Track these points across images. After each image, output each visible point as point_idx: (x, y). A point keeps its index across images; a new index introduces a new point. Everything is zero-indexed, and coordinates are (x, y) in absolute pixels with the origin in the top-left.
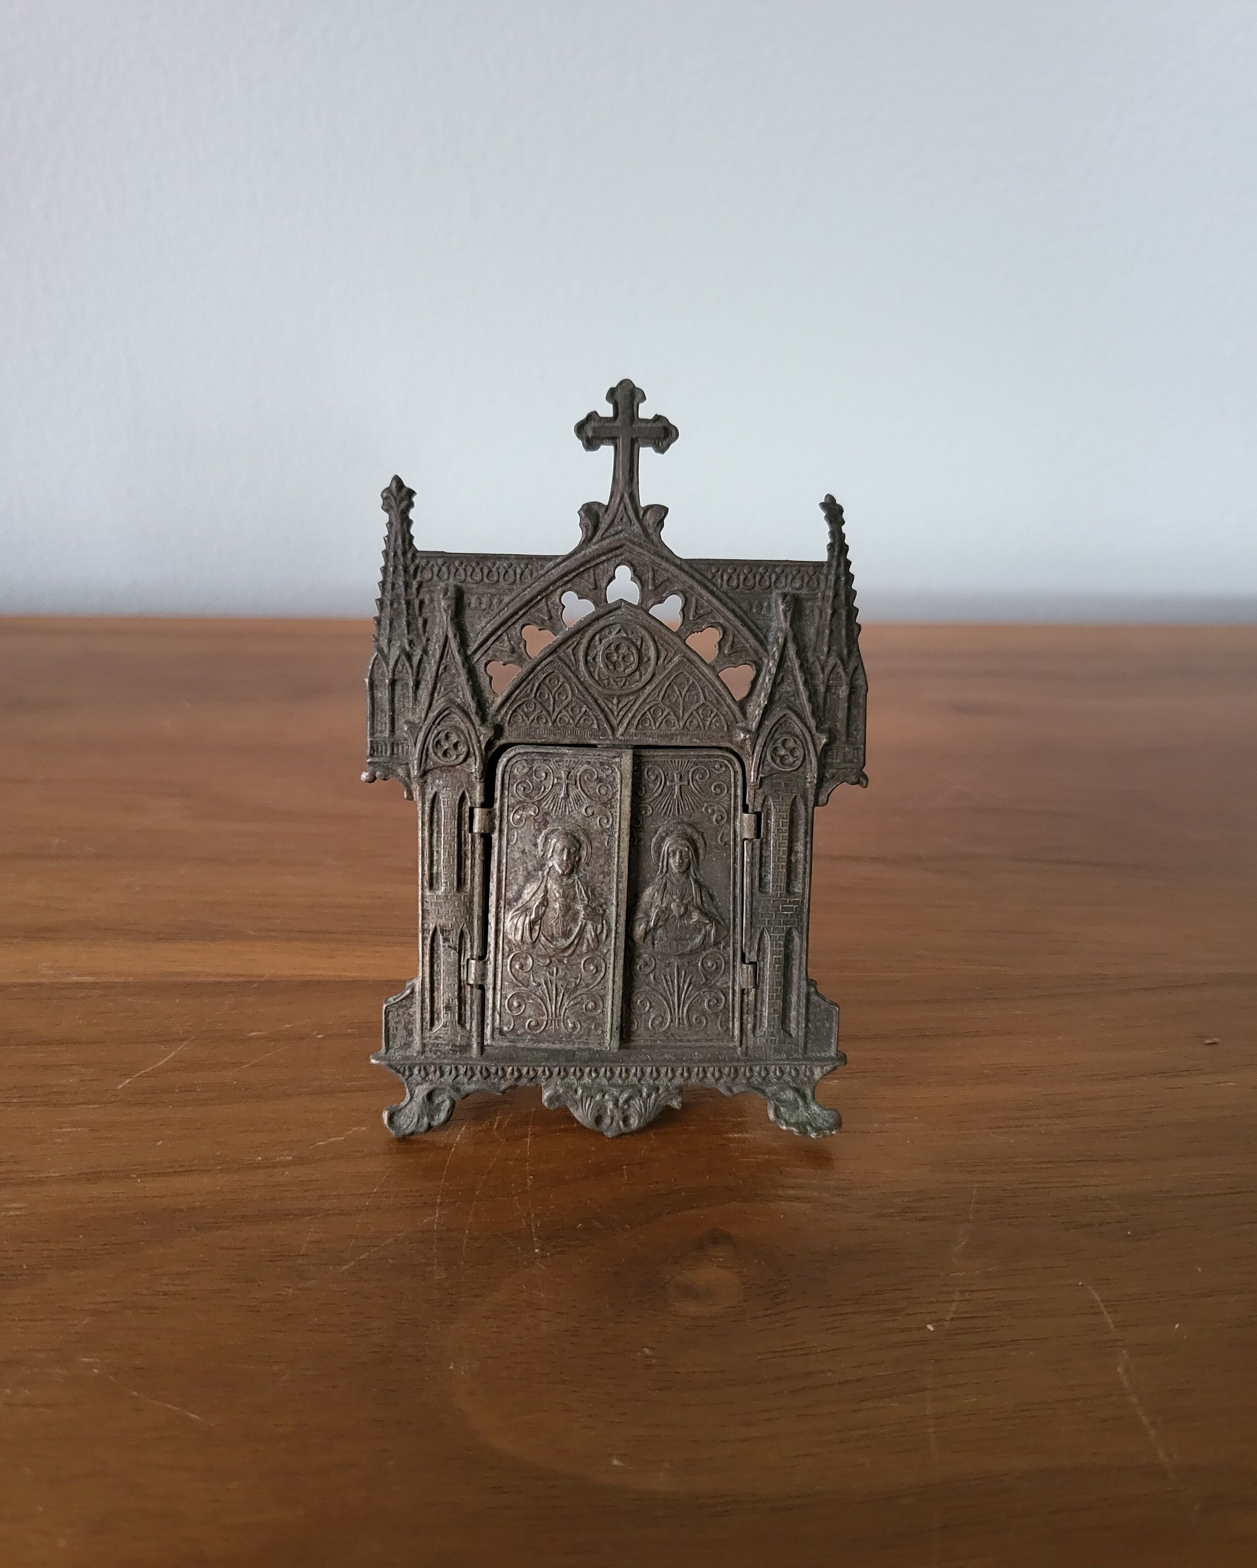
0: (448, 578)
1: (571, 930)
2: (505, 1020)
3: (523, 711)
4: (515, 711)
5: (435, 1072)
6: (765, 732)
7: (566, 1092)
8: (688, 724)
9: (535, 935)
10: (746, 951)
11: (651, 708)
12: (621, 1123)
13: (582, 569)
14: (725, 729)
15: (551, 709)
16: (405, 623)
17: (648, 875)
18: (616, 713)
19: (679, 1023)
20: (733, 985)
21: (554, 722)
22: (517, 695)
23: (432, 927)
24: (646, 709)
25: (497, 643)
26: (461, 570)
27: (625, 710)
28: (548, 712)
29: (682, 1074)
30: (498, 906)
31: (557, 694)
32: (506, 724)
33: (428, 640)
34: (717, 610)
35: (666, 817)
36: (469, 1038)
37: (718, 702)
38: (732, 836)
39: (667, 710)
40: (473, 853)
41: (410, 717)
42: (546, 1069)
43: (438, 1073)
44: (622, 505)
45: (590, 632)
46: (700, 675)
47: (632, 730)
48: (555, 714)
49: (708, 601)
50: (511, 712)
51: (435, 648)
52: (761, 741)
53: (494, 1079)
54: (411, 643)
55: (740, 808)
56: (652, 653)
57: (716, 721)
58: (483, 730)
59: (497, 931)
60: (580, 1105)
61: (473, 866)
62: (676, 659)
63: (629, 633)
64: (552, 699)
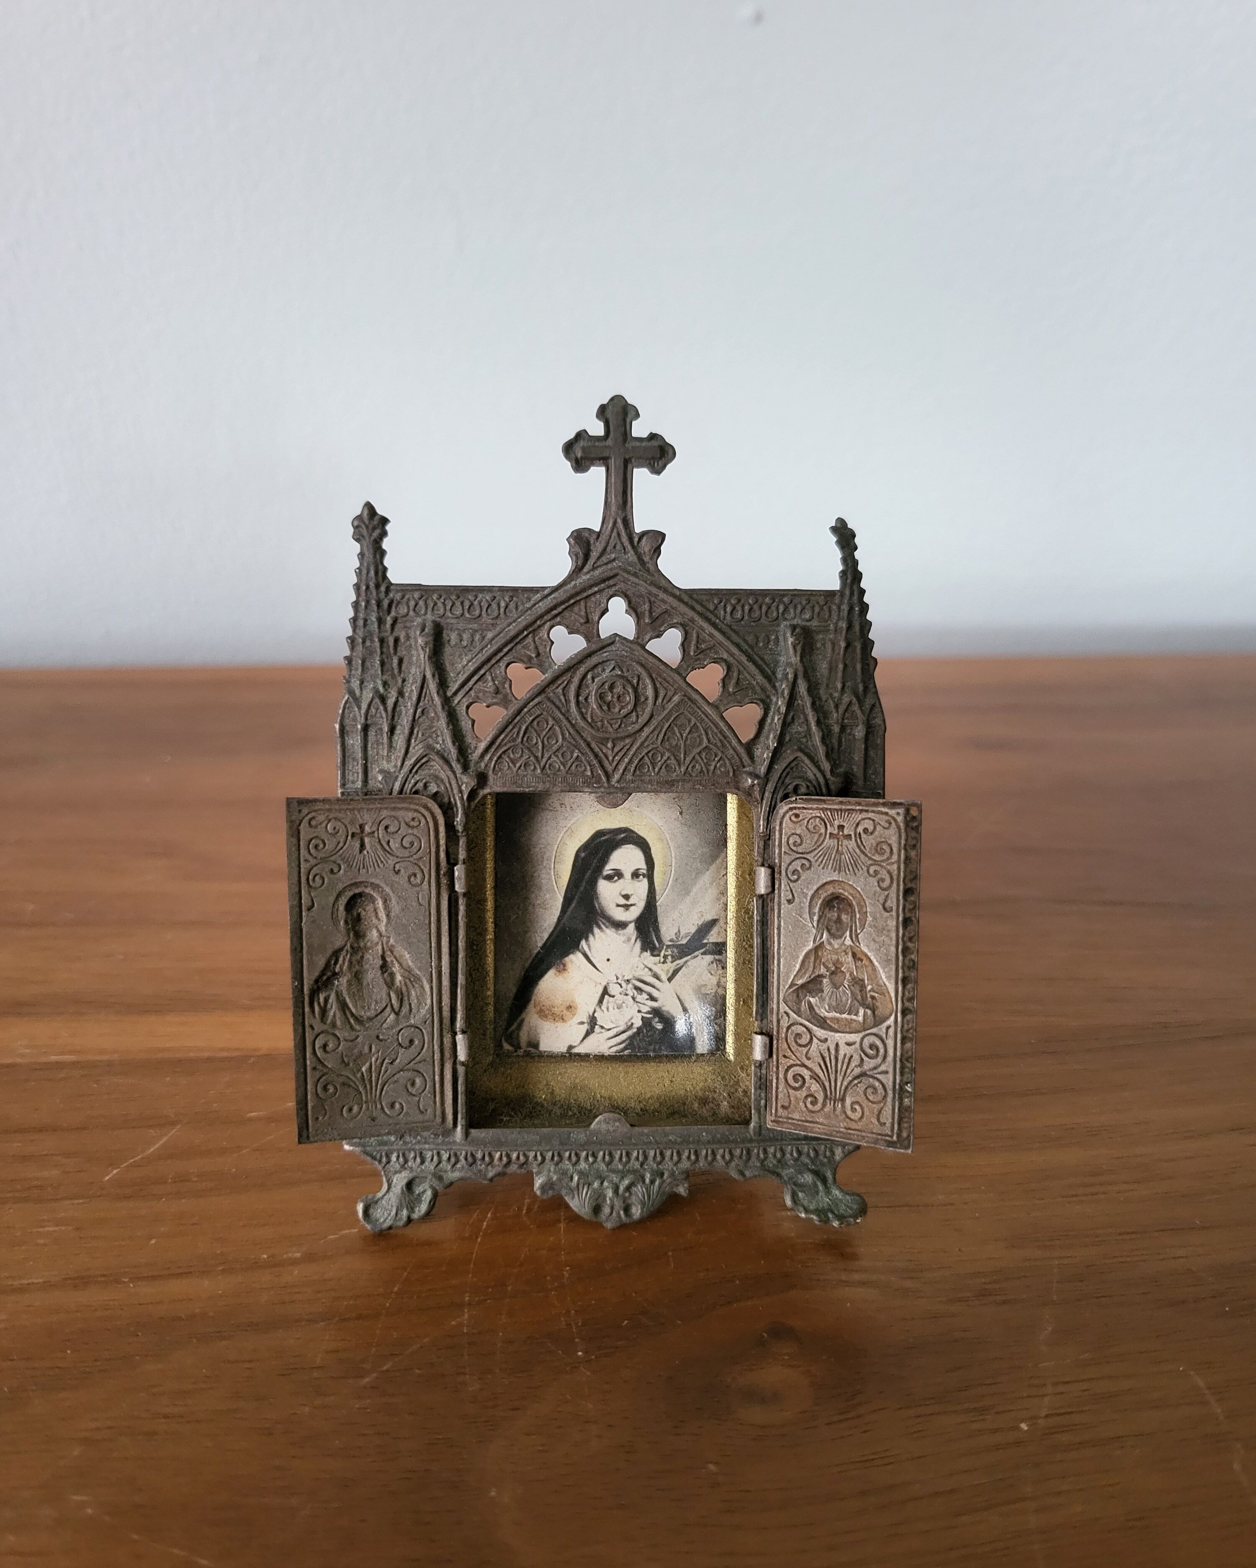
0: (426, 613)
3: (509, 757)
4: (500, 757)
5: (415, 1158)
6: (775, 776)
7: (560, 1180)
8: (690, 769)
11: (649, 752)
12: (622, 1212)
13: (572, 601)
14: (731, 774)
15: (540, 754)
16: (378, 662)
18: (611, 758)
21: (543, 768)
22: (503, 740)
24: (643, 754)
25: (480, 683)
26: (440, 604)
27: (621, 754)
28: (536, 757)
29: (689, 1157)
31: (546, 738)
32: (490, 772)
33: (404, 681)
34: (720, 644)
37: (723, 745)
39: (667, 754)
41: (385, 765)
42: (538, 1154)
43: (418, 1160)
44: (615, 531)
45: (582, 669)
46: (702, 716)
47: (629, 777)
48: (544, 760)
49: (711, 635)
50: (495, 759)
51: (412, 690)
52: (770, 787)
53: (481, 1165)
54: (385, 684)
56: (650, 692)
57: (721, 766)
58: (465, 779)
60: (576, 1193)
62: (676, 698)
63: (624, 670)
64: (540, 744)
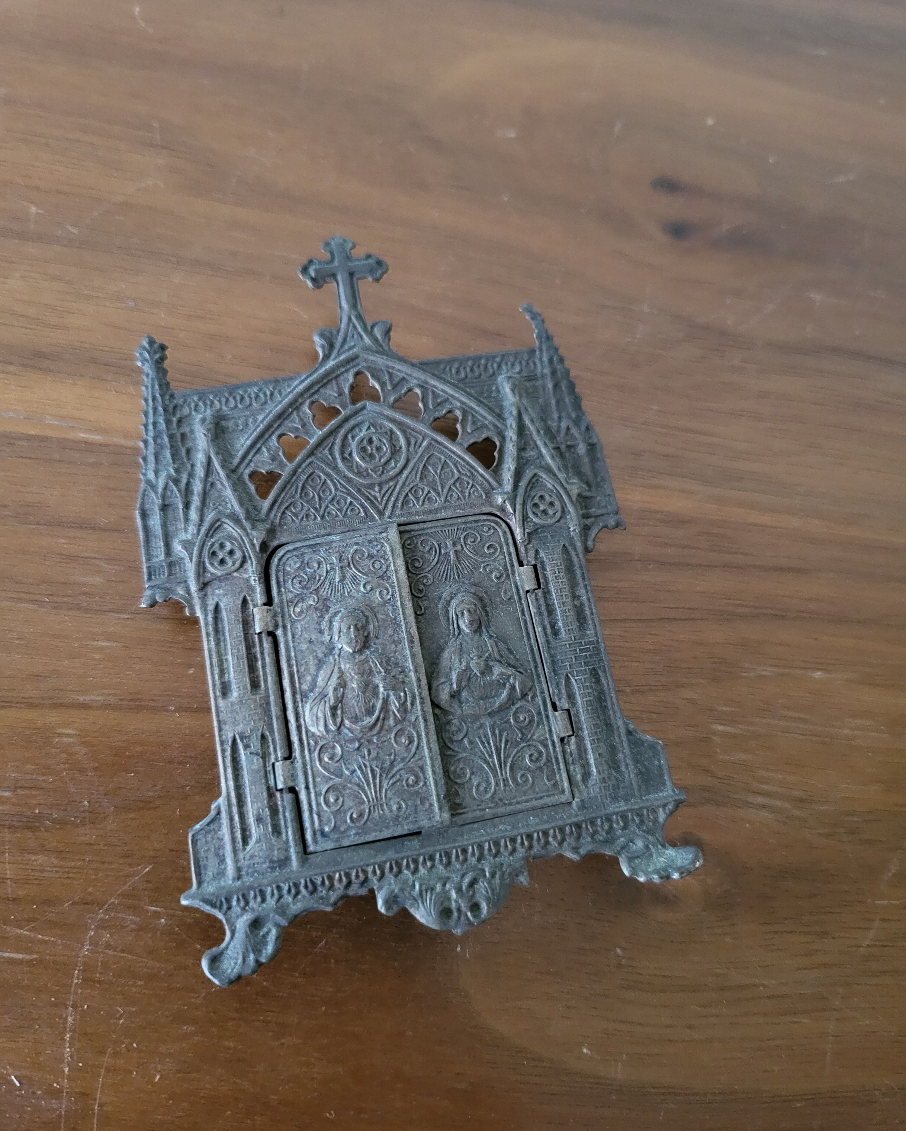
0: (205, 411)
1: (374, 706)
2: (325, 819)
3: (291, 512)
4: (284, 513)
5: (255, 897)
6: (521, 491)
7: (402, 890)
8: (449, 498)
9: (339, 720)
10: (556, 699)
11: (411, 489)
12: (469, 914)
13: (325, 381)
14: (484, 497)
15: (318, 505)
16: (169, 454)
17: (442, 641)
19: (505, 786)
20: (551, 735)
21: (323, 517)
22: (284, 498)
23: (230, 735)
24: (406, 492)
25: (258, 456)
26: (216, 402)
27: (387, 495)
28: (315, 509)
29: (522, 843)
30: (295, 702)
31: (321, 491)
32: (277, 526)
33: (192, 465)
34: (453, 396)
35: (447, 582)
36: (287, 850)
37: (472, 473)
38: (514, 590)
39: (426, 490)
40: (262, 653)
41: (183, 536)
42: (377, 867)
43: (259, 899)
44: (351, 325)
45: (342, 432)
46: (450, 453)
47: (398, 512)
48: (322, 509)
49: (443, 391)
50: (280, 514)
51: (200, 472)
52: (519, 500)
53: (321, 891)
54: (177, 471)
55: (516, 564)
56: (402, 442)
57: (474, 492)
58: (254, 533)
59: (299, 727)
60: (420, 902)
61: (264, 666)
62: (425, 443)
63: (378, 428)
64: (316, 496)
